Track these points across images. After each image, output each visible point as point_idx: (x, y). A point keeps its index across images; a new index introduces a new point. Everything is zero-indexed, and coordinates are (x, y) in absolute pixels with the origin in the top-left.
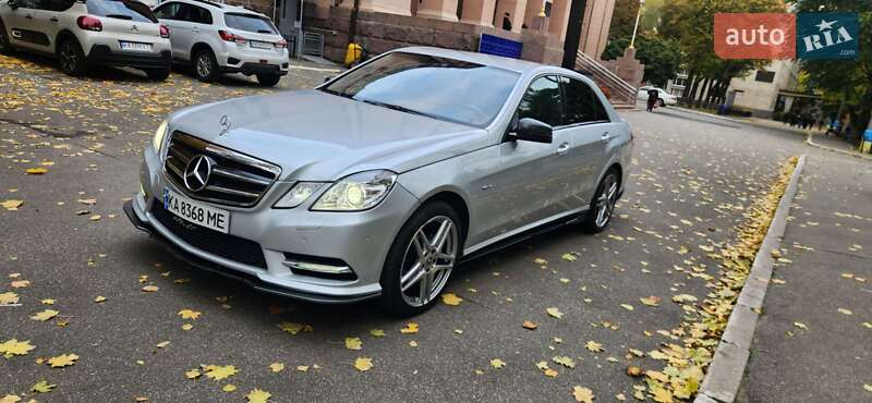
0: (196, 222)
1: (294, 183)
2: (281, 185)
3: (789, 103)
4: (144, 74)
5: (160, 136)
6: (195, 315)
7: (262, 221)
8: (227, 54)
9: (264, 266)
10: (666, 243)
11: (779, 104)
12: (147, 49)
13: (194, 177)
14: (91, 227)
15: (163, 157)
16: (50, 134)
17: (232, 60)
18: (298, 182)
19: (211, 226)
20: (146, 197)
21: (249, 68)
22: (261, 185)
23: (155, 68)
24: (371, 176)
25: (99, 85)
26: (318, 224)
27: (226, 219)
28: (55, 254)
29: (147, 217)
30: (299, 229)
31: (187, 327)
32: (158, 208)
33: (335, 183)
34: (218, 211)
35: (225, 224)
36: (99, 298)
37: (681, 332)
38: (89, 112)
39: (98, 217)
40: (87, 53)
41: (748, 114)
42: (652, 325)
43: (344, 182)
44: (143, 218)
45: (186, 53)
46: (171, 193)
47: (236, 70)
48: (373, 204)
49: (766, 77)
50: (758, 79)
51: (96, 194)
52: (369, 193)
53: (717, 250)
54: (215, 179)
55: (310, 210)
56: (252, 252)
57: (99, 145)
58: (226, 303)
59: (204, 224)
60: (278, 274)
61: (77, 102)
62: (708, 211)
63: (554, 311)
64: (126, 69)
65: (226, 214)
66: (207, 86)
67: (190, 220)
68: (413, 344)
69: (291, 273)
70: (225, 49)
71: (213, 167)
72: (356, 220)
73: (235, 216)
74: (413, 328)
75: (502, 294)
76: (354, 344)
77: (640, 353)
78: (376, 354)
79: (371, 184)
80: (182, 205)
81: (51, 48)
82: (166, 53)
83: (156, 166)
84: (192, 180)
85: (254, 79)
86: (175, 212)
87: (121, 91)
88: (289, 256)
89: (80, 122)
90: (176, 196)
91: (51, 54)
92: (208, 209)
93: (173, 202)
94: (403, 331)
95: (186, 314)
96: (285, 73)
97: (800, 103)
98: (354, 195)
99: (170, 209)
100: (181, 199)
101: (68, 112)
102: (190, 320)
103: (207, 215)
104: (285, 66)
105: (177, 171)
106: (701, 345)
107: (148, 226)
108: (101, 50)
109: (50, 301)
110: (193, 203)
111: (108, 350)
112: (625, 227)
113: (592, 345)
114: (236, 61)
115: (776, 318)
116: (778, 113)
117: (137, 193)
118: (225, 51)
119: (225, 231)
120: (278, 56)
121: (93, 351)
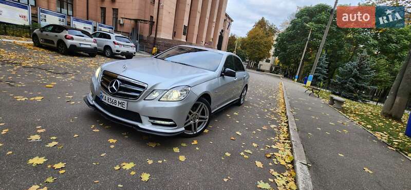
0: (114, 105)
1: (153, 90)
2: (147, 92)
3: (274, 68)
4: (88, 55)
5: (98, 72)
6: (115, 141)
7: (140, 105)
8: (116, 49)
9: (141, 121)
10: (261, 108)
11: (271, 68)
12: (89, 47)
13: (113, 88)
14: (71, 106)
15: (100, 80)
16: (55, 73)
17: (117, 51)
18: (154, 90)
19: (120, 106)
20: (93, 95)
21: (123, 54)
22: (140, 91)
23: (92, 53)
24: (181, 88)
25: (72, 58)
26: (162, 106)
27: (126, 104)
28: (57, 118)
29: (93, 103)
30: (155, 108)
31: (112, 146)
32: (98, 99)
33: (168, 90)
34: (123, 101)
35: (125, 106)
36: (76, 136)
37: (278, 138)
38: (70, 66)
39: (73, 103)
40: (68, 47)
41: (264, 71)
42: (268, 136)
43: (172, 90)
44: (91, 103)
45: (102, 48)
46: (103, 94)
47: (119, 54)
48: (182, 98)
49: (268, 61)
50: (266, 62)
51: (72, 94)
52: (181, 94)
53: (275, 110)
54: (121, 89)
55: (159, 100)
56: (136, 116)
57: (73, 77)
58: (126, 135)
59: (117, 106)
60: (147, 125)
61: (65, 63)
62: (267, 98)
63: (238, 133)
64: (82, 53)
65: (126, 102)
66: (109, 59)
67: (111, 104)
68: (197, 149)
69: (151, 124)
70: (115, 47)
71: (120, 84)
72: (176, 104)
73: (129, 102)
74: (195, 142)
75: (221, 127)
76: (176, 150)
77: (269, 147)
78: (186, 154)
79: (182, 91)
80: (107, 98)
81: (55, 45)
82: (96, 48)
83: (97, 84)
84: (112, 89)
85: (124, 57)
86: (105, 101)
87: (80, 60)
88: (151, 118)
89: (65, 69)
90: (105, 95)
91: (55, 47)
92: (118, 100)
93: (104, 97)
94: (192, 143)
95: (111, 141)
96: (134, 55)
97: (276, 68)
98: (176, 95)
99: (103, 100)
100: (107, 97)
101: (62, 66)
102: (112, 144)
103: (118, 102)
104: (135, 53)
105: (105, 85)
106: (285, 142)
107: (93, 106)
108: (73, 46)
109: (54, 138)
110: (112, 98)
111: (80, 159)
112: (247, 103)
113: (255, 145)
114: (119, 51)
115: (302, 132)
116: (271, 71)
117: (88, 94)
118: (115, 48)
119: (125, 109)
120: (132, 50)
121: (74, 159)
